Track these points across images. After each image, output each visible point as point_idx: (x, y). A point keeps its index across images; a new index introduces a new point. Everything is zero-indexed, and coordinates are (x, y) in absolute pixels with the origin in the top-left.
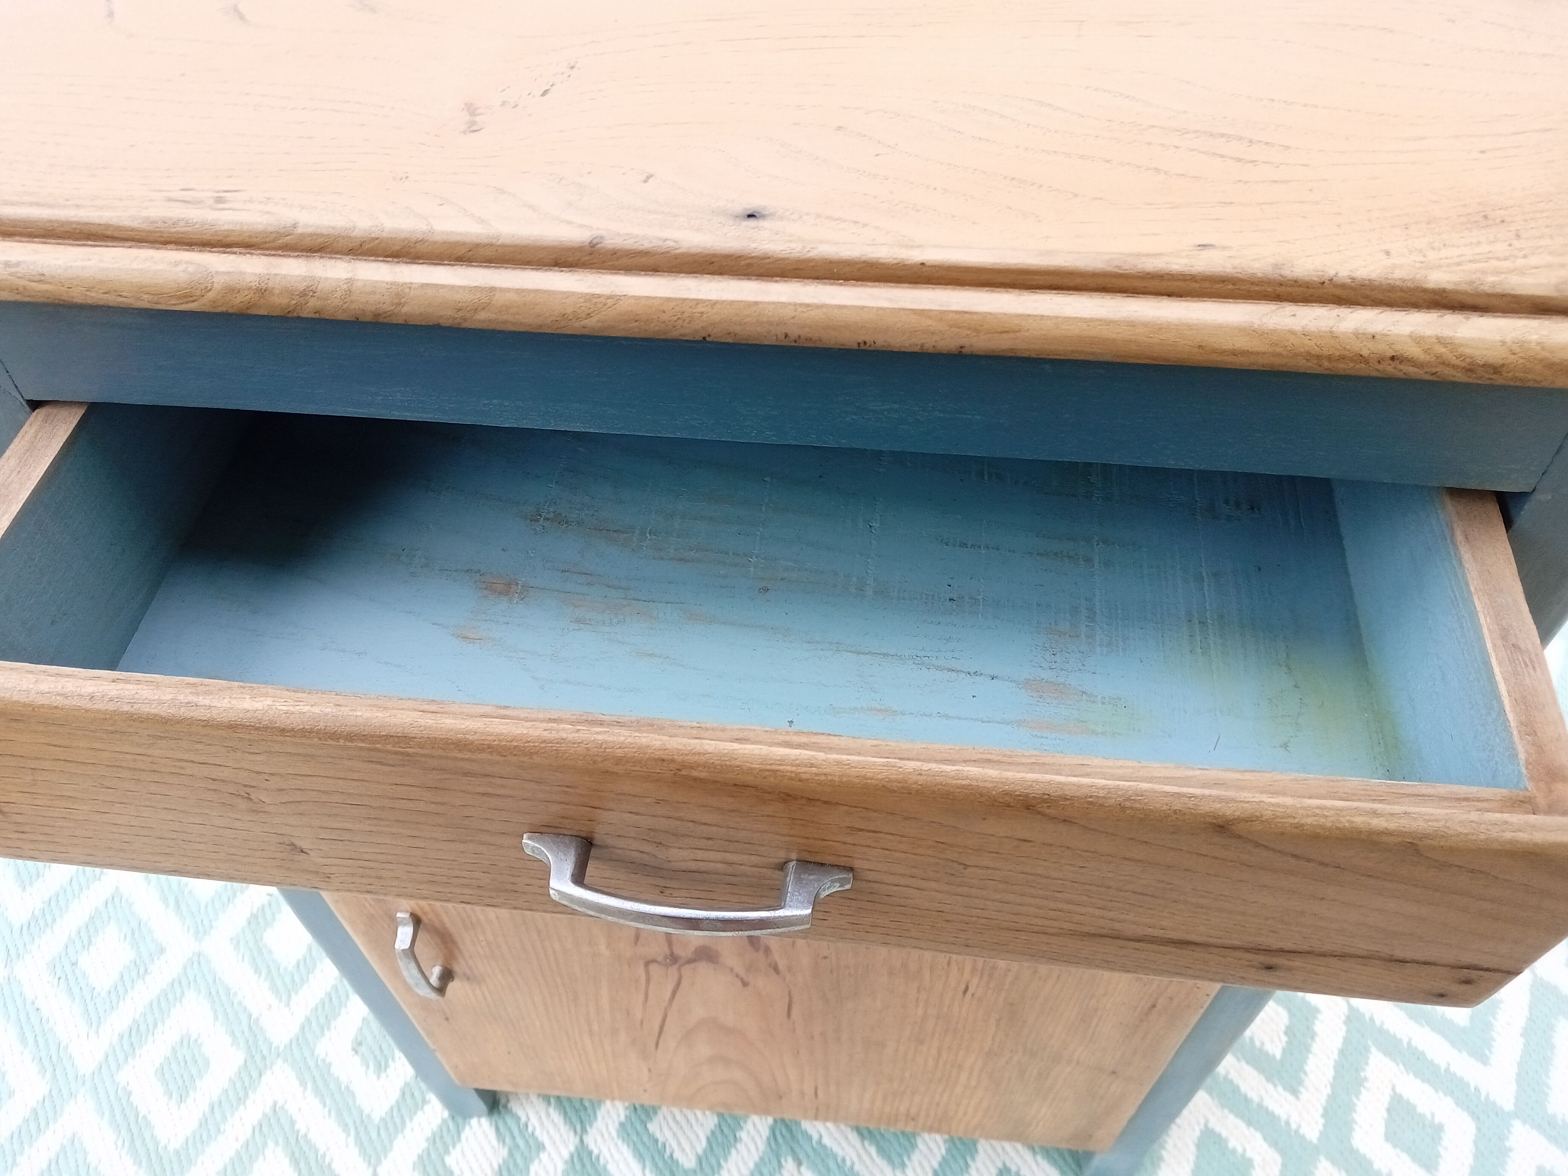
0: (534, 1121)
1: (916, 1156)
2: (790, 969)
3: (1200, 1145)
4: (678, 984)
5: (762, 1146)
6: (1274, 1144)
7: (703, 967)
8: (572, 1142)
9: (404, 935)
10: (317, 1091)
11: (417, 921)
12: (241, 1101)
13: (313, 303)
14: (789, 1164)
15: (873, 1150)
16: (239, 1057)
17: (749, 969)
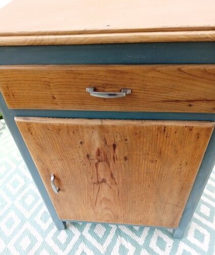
0: (73, 230)
1: (142, 235)
2: (118, 183)
3: (195, 232)
4: (99, 189)
5: (114, 234)
6: (209, 231)
7: (103, 184)
8: (80, 234)
9: (52, 178)
10: (34, 226)
11: (54, 176)
12: (20, 228)
13: (43, 42)
14: (119, 237)
15: (134, 234)
16: (20, 221)
17: (111, 184)
